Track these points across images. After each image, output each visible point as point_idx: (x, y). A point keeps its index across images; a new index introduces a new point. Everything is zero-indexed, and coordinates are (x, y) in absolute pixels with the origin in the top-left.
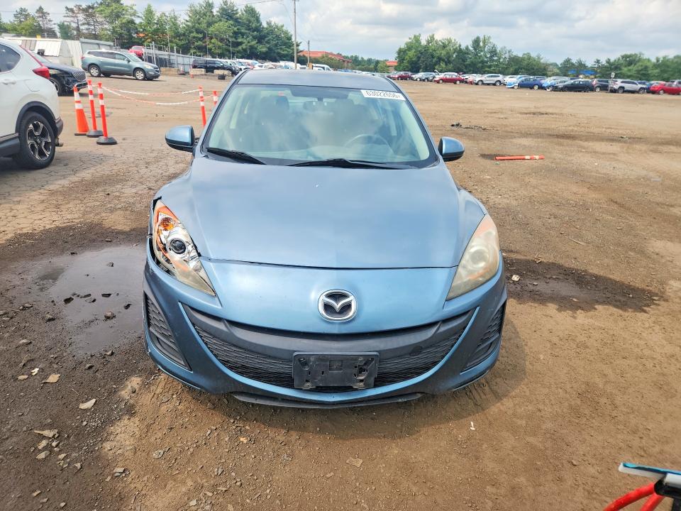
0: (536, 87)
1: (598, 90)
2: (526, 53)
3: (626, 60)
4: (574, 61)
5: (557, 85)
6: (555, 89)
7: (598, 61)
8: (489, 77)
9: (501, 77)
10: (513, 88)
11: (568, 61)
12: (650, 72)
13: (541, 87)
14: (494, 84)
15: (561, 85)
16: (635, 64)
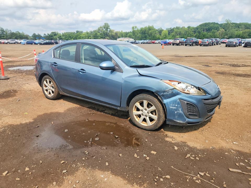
0: (33, 44)
1: (55, 44)
2: (17, 31)
3: (53, 34)
4: (37, 34)
5: (41, 43)
6: (41, 44)
7: (45, 34)
8: (11, 40)
9: (16, 41)
10: (24, 44)
11: (34, 34)
12: (62, 38)
13: (35, 44)
14: (15, 43)
15: (43, 43)
16: (57, 35)
